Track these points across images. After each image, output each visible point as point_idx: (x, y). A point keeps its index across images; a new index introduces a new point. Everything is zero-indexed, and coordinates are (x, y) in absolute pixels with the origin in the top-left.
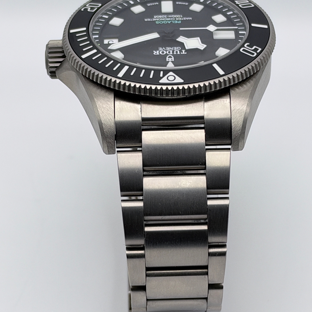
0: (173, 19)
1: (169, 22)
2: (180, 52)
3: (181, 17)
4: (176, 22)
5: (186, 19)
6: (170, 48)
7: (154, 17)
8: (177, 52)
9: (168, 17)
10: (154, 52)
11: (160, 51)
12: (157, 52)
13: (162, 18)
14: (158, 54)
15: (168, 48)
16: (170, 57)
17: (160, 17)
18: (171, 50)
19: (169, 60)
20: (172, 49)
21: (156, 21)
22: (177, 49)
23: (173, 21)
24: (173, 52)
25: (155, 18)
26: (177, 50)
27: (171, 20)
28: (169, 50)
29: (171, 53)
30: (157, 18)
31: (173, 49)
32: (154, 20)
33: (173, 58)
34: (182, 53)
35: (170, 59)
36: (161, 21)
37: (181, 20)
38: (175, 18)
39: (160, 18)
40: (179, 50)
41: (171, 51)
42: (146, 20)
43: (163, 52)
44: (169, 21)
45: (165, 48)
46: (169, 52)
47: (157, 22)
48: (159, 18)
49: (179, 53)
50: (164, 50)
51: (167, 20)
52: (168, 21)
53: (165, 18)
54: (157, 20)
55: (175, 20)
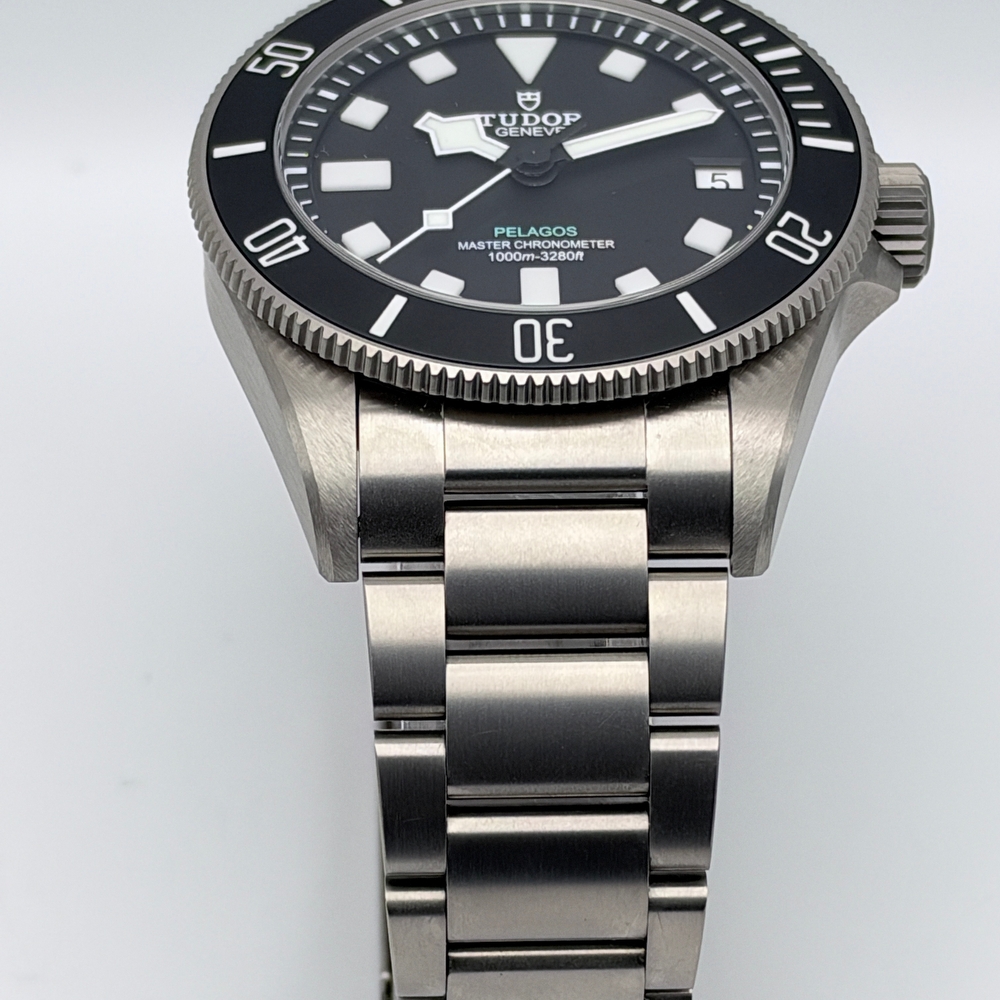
0: (519, 245)
1: (532, 231)
2: (498, 118)
3: (492, 255)
4: (509, 231)
5: (476, 243)
6: (529, 134)
7: (581, 254)
8: (509, 119)
9: (537, 251)
11: (561, 125)
13: (557, 250)
15: (536, 132)
16: (529, 104)
17: (562, 256)
18: (526, 128)
20: (523, 130)
21: (575, 239)
22: (508, 131)
23: (520, 235)
24: (520, 120)
25: (581, 249)
26: (508, 128)
27: (527, 239)
28: (532, 127)
29: (526, 116)
30: (575, 250)
31: (519, 130)
32: (583, 244)
33: (520, 101)
34: (494, 116)
35: (529, 99)
36: (561, 239)
37: (493, 238)
38: (513, 250)
39: (561, 249)
40: (502, 126)
41: (526, 122)
42: (610, 243)
43: (552, 119)
44: (533, 237)
45: (544, 133)
46: (532, 119)
47: (572, 230)
48: (566, 251)
49: (503, 117)
50: (549, 128)
51: (541, 238)
52: (537, 235)
53: (548, 250)
54: (572, 243)
55: (512, 240)
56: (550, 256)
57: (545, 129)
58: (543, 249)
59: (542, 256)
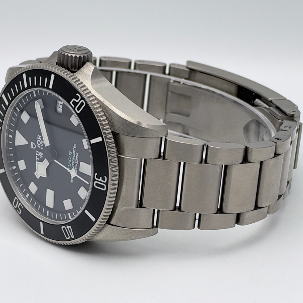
10: (40, 136)
11: (41, 141)
12: (40, 138)
13: (75, 159)
14: (38, 138)
16: (34, 146)
17: (77, 158)
19: (32, 144)
30: (76, 155)
32: (74, 152)
36: (72, 156)
43: (39, 142)
47: (70, 152)
53: (75, 161)
54: (74, 154)
56: (77, 161)
57: (41, 145)
58: (75, 162)
59: (77, 163)
